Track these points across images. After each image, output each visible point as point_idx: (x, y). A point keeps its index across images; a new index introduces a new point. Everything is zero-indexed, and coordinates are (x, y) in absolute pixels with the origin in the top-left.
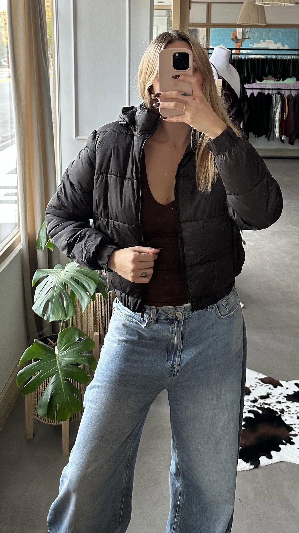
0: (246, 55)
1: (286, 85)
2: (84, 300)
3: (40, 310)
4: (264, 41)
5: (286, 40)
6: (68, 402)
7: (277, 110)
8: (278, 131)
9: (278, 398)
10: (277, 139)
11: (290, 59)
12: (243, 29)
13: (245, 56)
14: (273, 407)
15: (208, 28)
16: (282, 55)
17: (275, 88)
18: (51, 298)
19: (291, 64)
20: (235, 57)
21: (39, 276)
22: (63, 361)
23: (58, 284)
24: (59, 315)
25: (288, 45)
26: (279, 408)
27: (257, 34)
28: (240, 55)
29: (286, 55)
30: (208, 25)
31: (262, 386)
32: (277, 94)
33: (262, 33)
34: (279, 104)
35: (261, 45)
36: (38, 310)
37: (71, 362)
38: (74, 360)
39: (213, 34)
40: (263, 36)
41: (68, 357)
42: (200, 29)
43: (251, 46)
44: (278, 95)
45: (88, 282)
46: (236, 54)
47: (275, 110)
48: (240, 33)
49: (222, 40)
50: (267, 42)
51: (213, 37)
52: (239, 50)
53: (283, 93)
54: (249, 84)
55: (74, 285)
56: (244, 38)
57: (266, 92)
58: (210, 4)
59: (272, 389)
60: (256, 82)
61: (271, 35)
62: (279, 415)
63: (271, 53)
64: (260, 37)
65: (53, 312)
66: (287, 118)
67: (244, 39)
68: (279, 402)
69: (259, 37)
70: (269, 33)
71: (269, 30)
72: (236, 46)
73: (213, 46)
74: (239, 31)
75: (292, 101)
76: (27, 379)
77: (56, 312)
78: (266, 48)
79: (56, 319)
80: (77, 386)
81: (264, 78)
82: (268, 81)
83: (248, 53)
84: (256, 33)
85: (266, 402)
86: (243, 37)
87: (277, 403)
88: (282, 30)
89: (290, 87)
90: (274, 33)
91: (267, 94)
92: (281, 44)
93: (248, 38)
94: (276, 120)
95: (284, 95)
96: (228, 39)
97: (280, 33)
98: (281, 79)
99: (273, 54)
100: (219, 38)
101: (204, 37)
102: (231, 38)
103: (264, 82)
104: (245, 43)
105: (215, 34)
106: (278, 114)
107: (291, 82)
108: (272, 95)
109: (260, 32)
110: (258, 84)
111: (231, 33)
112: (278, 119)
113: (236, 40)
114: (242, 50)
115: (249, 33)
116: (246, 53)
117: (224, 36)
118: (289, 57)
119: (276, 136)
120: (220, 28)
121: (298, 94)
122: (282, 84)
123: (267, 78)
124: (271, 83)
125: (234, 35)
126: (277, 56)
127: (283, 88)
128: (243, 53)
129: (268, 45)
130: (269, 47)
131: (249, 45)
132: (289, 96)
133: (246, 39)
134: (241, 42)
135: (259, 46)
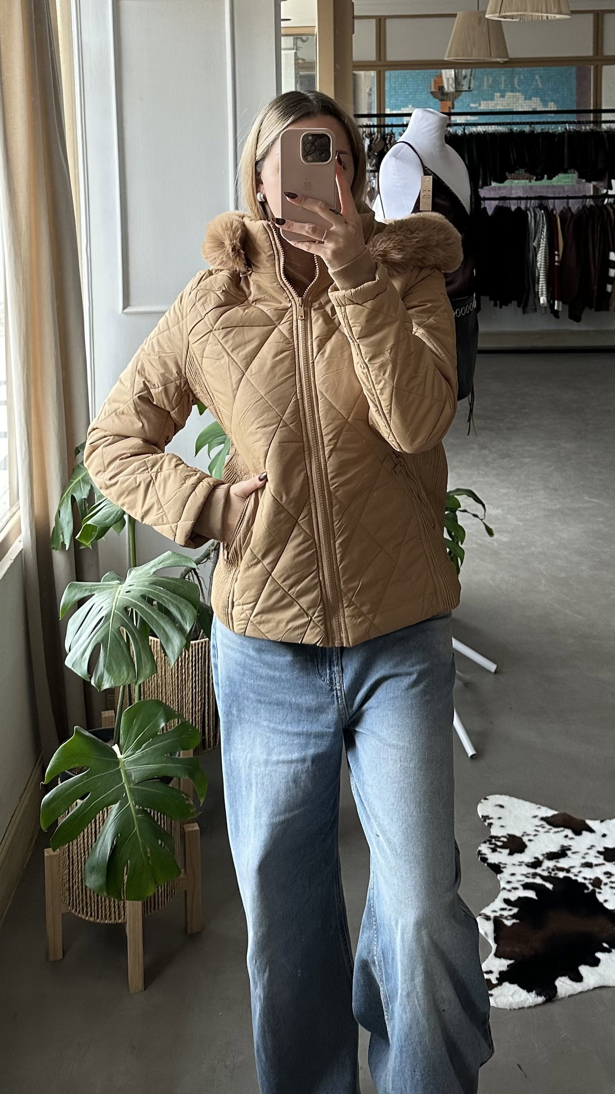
0: (467, 127)
1: (555, 190)
3: (82, 665)
4: (503, 96)
5: (550, 93)
6: (148, 859)
7: (539, 245)
8: (544, 290)
9: (586, 856)
10: (543, 309)
12: (456, 70)
13: (464, 129)
14: (576, 875)
15: (379, 71)
16: (543, 123)
17: (533, 196)
19: (566, 142)
21: (75, 597)
22: (134, 772)
23: (116, 611)
24: (121, 674)
25: (557, 102)
26: (588, 877)
27: (488, 79)
29: (554, 123)
30: (381, 65)
31: (547, 832)
32: (539, 209)
33: (498, 79)
34: (543, 230)
35: (497, 104)
36: (78, 666)
37: (150, 773)
38: (159, 769)
39: (390, 84)
40: (501, 83)
41: (144, 763)
43: (473, 107)
44: (541, 210)
45: (179, 605)
47: (535, 244)
48: (451, 80)
49: (411, 97)
50: (511, 98)
51: (391, 90)
53: (551, 207)
56: (458, 89)
57: (513, 206)
58: (382, 20)
59: (572, 839)
60: (491, 184)
61: (518, 82)
62: (589, 891)
63: (518, 121)
64: (495, 87)
65: (109, 670)
66: (562, 262)
67: (458, 91)
68: (589, 865)
69: (492, 87)
70: (514, 77)
71: (515, 71)
74: (448, 75)
75: (571, 226)
77: (115, 668)
78: (507, 110)
79: (115, 683)
81: (507, 174)
82: (516, 181)
83: (470, 122)
84: (485, 79)
85: (559, 865)
86: (456, 88)
87: (584, 867)
88: (541, 70)
89: (565, 191)
90: (524, 77)
91: (516, 210)
92: (541, 100)
93: (467, 89)
94: (538, 266)
95: (553, 210)
96: (423, 93)
97: (537, 77)
98: (546, 176)
99: (524, 123)
100: (404, 92)
101: (371, 90)
102: (429, 90)
103: (507, 183)
104: (461, 100)
105: (395, 82)
106: (543, 253)
107: (565, 180)
108: (526, 210)
109: (493, 76)
110: (495, 187)
111: (430, 80)
112: (543, 264)
113: (442, 95)
114: (455, 117)
115: (470, 80)
116: (463, 122)
117: (415, 88)
118: (559, 129)
119: (542, 302)
120: (405, 71)
121: (584, 206)
122: (548, 187)
123: (513, 174)
124: (523, 186)
125: (437, 85)
126: (533, 126)
127: (552, 196)
128: (458, 122)
129: (512, 105)
130: (515, 107)
131: (469, 106)
132: (565, 210)
133: (464, 92)
134: (452, 99)
135: (492, 106)
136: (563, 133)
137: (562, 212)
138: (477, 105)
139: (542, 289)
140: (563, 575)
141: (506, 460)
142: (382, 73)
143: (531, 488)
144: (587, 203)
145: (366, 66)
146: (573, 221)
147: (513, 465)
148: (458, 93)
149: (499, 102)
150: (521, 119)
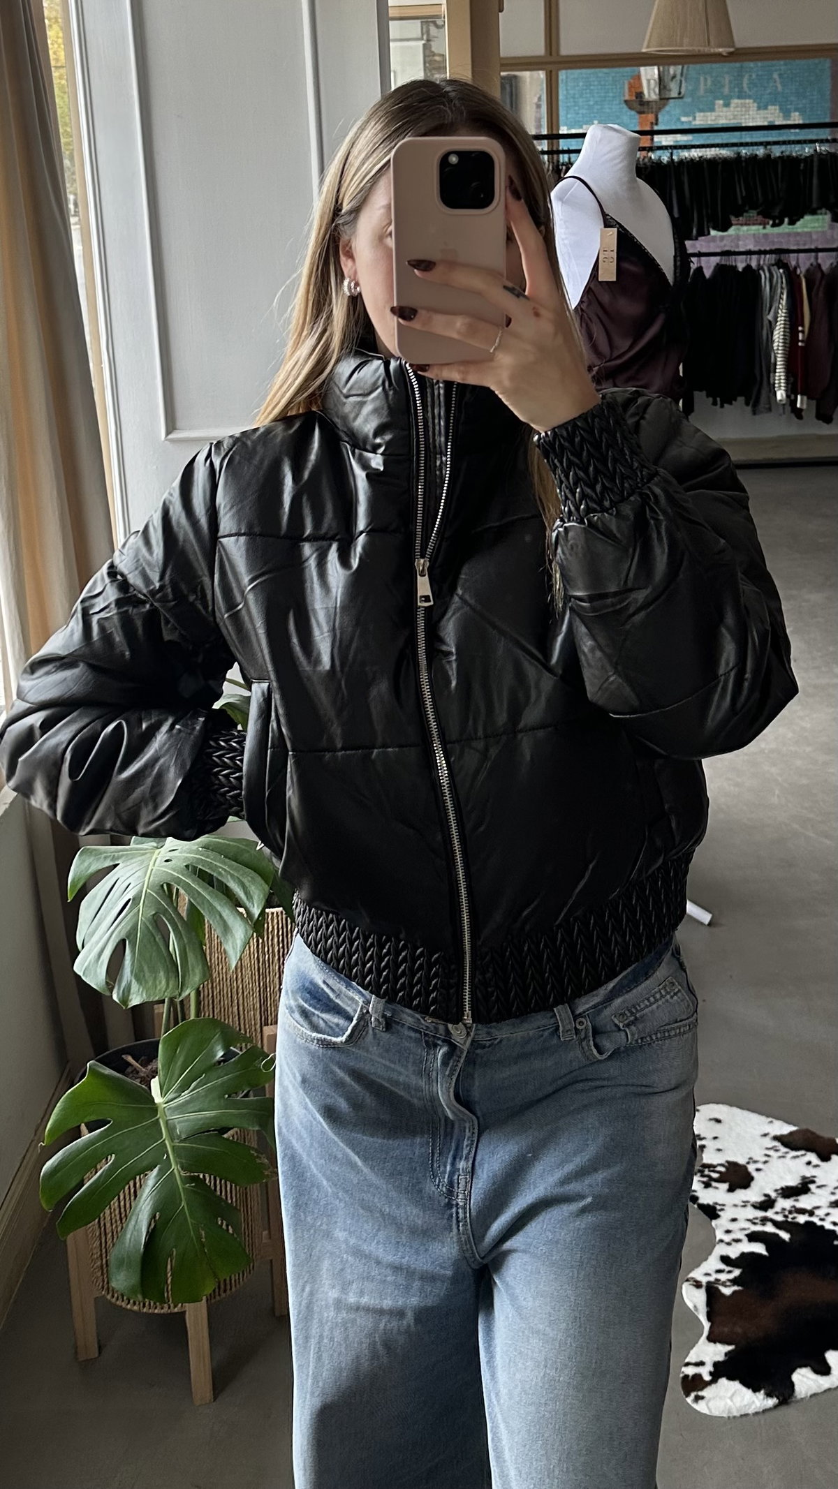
0: (675, 151)
1: (800, 238)
2: (233, 936)
3: (98, 970)
4: (727, 105)
5: (793, 98)
6: (203, 1245)
7: (776, 318)
8: (783, 382)
10: (782, 409)
11: (812, 156)
12: (661, 68)
13: (672, 154)
15: (551, 71)
16: (783, 143)
17: (767, 249)
18: (132, 933)
19: (815, 169)
21: (89, 867)
22: (179, 1122)
23: (149, 891)
24: (158, 983)
25: (802, 111)
27: (705, 80)
28: (654, 152)
29: (799, 142)
30: (552, 62)
32: (775, 267)
33: (719, 79)
34: (781, 296)
35: (719, 116)
36: (93, 972)
37: (203, 1124)
38: (214, 1117)
39: (567, 90)
40: (722, 86)
41: (196, 1109)
42: (526, 74)
43: (685, 121)
44: (779, 269)
45: (241, 878)
47: (770, 317)
48: (652, 83)
49: (597, 108)
50: (737, 107)
51: (567, 98)
52: (649, 137)
53: (793, 263)
55: (200, 890)
56: (663, 96)
57: (741, 264)
59: (817, 1166)
60: (709, 234)
61: (747, 84)
63: (748, 140)
64: (715, 93)
65: (139, 976)
66: (808, 341)
67: (664, 99)
69: (711, 92)
70: (742, 76)
71: (742, 67)
72: (641, 124)
73: (569, 127)
74: (649, 74)
76: (73, 1184)
77: (147, 974)
78: (733, 126)
79: (149, 996)
80: (223, 1193)
81: (732, 217)
82: (745, 228)
83: (678, 144)
84: (702, 79)
85: (799, 1205)
86: (660, 94)
88: (781, 65)
89: (813, 241)
90: (757, 75)
91: (744, 269)
92: (780, 109)
93: (676, 96)
94: (775, 348)
95: (795, 268)
96: (614, 103)
97: (775, 76)
98: (786, 220)
99: (756, 144)
100: (586, 101)
101: (540, 99)
102: (623, 99)
103: (732, 231)
104: (669, 111)
105: (574, 86)
106: (782, 330)
107: (816, 223)
108: (758, 270)
109: (714, 75)
110: (715, 237)
111: (624, 84)
112: (781, 344)
113: (641, 105)
114: (660, 136)
115: (680, 83)
116: (671, 143)
117: (603, 95)
118: (806, 150)
119: (778, 397)
120: (588, 71)
122: (789, 235)
123: (741, 218)
124: (754, 235)
125: (633, 89)
126: (769, 147)
127: (795, 247)
128: (664, 143)
129: (739, 117)
130: (743, 121)
131: (679, 119)
132: (812, 268)
133: (671, 101)
134: (654, 110)
135: (711, 120)
137: (808, 271)
138: (690, 118)
139: (780, 379)
142: (554, 73)
145: (530, 64)
146: (823, 282)
148: (663, 102)
149: (721, 114)
150: (752, 137)
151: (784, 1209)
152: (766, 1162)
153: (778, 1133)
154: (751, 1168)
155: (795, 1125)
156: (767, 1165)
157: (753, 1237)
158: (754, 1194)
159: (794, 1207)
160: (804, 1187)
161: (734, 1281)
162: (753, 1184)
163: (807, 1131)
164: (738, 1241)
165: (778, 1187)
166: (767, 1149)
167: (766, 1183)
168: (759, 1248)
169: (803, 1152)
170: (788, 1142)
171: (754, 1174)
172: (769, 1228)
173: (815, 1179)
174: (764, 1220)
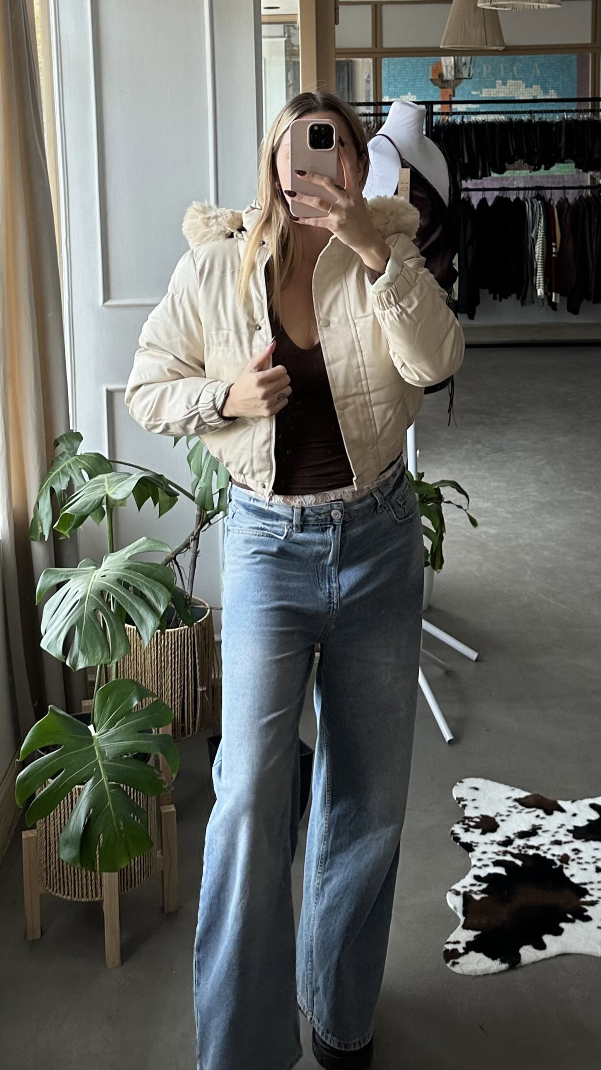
0: (465, 116)
1: (555, 179)
2: (146, 625)
3: (57, 646)
4: (504, 84)
5: (550, 80)
6: (121, 832)
7: (536, 237)
8: (541, 282)
9: (556, 834)
10: (540, 301)
12: (456, 58)
13: (463, 118)
14: (545, 852)
15: (376, 59)
16: (542, 112)
17: (530, 186)
18: (79, 623)
19: (563, 131)
20: (439, 121)
21: (50, 582)
22: (107, 749)
23: (91, 594)
24: (96, 654)
25: (557, 90)
26: (557, 854)
28: (451, 115)
29: (552, 112)
30: (378, 52)
31: (520, 812)
32: (536, 199)
33: (498, 66)
34: (539, 222)
35: (499, 91)
36: (53, 647)
37: (124, 750)
38: (132, 746)
39: (388, 71)
40: (500, 71)
41: (120, 740)
42: (360, 60)
43: (475, 94)
44: (538, 201)
45: (153, 588)
46: (442, 114)
47: (533, 235)
48: (450, 67)
49: (410, 83)
50: (512, 85)
51: (388, 77)
52: (448, 105)
53: (548, 197)
54: (473, 180)
55: (126, 596)
56: (457, 77)
57: (513, 196)
58: (378, 6)
59: (543, 818)
60: (490, 175)
61: (517, 70)
62: (558, 866)
63: (518, 109)
64: (495, 75)
65: (84, 650)
66: (558, 253)
67: (458, 79)
68: (558, 843)
69: (493, 74)
70: (515, 64)
71: (515, 58)
72: (442, 95)
73: (391, 97)
74: (448, 62)
75: (568, 217)
77: (89, 649)
78: (509, 99)
79: (90, 663)
81: (507, 164)
82: (518, 172)
83: (468, 111)
84: (486, 66)
85: (530, 843)
86: (455, 75)
87: (553, 844)
88: (542, 58)
89: (564, 181)
90: (524, 64)
91: (515, 200)
92: (541, 87)
93: (467, 77)
94: (536, 258)
95: (550, 200)
96: (423, 80)
97: (536, 65)
98: (543, 166)
99: (523, 112)
100: (403, 79)
101: (369, 77)
102: (429, 78)
103: (505, 175)
104: (462, 88)
105: (394, 69)
106: (541, 245)
107: (565, 170)
108: (524, 201)
109: (495, 63)
110: (495, 178)
111: (430, 68)
112: (540, 255)
113: (442, 82)
114: (456, 105)
115: (470, 68)
116: (465, 110)
117: (415, 75)
118: (557, 117)
119: (539, 294)
120: (405, 58)
121: (581, 197)
122: (546, 177)
123: (511, 166)
124: (521, 177)
125: (436, 71)
126: (533, 114)
127: (549, 185)
128: (459, 110)
129: (513, 93)
130: (516, 95)
131: (470, 93)
132: (562, 201)
133: (464, 80)
134: (452, 86)
135: (494, 94)
136: (561, 122)
137: (559, 202)
138: (479, 93)
139: (539, 281)
140: (549, 566)
141: (498, 454)
142: (378, 61)
143: (522, 481)
144: (584, 195)
145: (362, 53)
146: (569, 212)
147: (504, 459)
148: (458, 81)
149: (500, 90)
150: (522, 107)
151: (519, 846)
152: (508, 816)
153: (518, 796)
154: (498, 819)
155: (529, 792)
156: (509, 818)
157: (497, 863)
158: (499, 836)
159: (526, 844)
160: (533, 832)
161: (483, 891)
162: (498, 830)
163: (538, 795)
164: (486, 866)
165: (516, 832)
166: (510, 807)
167: (507, 829)
168: (501, 871)
169: (534, 809)
170: (524, 803)
171: (500, 823)
172: (508, 858)
173: (542, 827)
174: (505, 853)
